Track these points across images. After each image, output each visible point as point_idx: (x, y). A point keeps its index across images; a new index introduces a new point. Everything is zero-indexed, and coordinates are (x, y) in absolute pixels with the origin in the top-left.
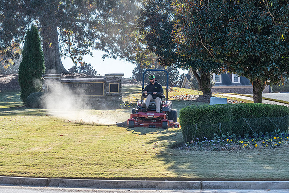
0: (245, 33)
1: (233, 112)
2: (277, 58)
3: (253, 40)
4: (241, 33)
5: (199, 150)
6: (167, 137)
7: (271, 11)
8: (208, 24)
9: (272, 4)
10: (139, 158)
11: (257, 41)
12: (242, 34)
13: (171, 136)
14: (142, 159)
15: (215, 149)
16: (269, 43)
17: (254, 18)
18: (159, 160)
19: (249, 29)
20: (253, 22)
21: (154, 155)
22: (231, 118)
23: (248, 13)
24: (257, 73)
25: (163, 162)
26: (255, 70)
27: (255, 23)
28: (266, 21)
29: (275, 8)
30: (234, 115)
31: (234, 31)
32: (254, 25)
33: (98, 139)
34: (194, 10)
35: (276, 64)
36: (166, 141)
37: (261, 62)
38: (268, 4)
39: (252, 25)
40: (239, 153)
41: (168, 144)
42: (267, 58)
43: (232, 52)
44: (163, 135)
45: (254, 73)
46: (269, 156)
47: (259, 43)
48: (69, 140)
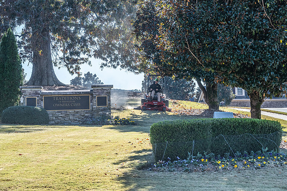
0: (237, 38)
1: (212, 128)
2: (276, 66)
3: (246, 46)
4: (233, 38)
5: (169, 171)
6: (141, 156)
7: (268, 13)
8: (196, 27)
9: (268, 5)
10: (96, 181)
11: (251, 47)
12: (234, 40)
13: (145, 156)
14: (99, 181)
15: (186, 171)
16: (266, 49)
17: (248, 21)
18: (117, 183)
19: (242, 34)
20: (246, 25)
21: (114, 177)
22: (209, 134)
23: (241, 15)
24: (252, 83)
25: (121, 185)
26: (250, 80)
27: (249, 27)
28: (262, 24)
29: (272, 9)
30: (214, 131)
31: (225, 36)
32: (248, 29)
33: (61, 159)
34: (180, 12)
35: (275, 73)
36: (137, 161)
37: (257, 72)
38: (265, 5)
39: (245, 29)
40: (213, 175)
41: (138, 164)
42: (264, 67)
43: (223, 59)
44: (137, 154)
45: (248, 84)
46: (247, 178)
47: (254, 49)
48: (26, 160)
